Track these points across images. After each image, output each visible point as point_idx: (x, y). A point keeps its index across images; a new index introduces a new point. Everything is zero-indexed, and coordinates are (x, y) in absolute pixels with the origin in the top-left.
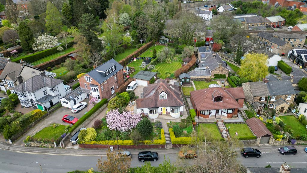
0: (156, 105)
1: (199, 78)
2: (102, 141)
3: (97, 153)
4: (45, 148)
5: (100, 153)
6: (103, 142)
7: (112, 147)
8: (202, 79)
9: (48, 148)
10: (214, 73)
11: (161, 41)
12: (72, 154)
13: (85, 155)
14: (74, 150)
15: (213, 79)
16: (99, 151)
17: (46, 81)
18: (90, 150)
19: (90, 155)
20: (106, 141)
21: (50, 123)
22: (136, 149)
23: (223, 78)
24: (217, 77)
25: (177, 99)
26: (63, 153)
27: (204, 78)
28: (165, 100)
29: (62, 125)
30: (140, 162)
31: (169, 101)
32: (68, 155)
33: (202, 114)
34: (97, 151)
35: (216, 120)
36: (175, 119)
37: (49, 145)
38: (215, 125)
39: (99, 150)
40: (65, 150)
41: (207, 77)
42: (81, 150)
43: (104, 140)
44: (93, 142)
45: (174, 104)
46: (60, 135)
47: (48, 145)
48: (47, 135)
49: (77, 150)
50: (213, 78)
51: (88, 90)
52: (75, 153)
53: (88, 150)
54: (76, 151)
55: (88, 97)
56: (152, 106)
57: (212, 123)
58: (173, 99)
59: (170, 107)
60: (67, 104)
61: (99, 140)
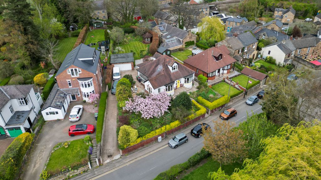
0: (171, 79)
1: (173, 49)
2: (148, 134)
3: (146, 151)
4: (75, 177)
5: (150, 150)
6: (150, 134)
7: (160, 137)
8: (176, 49)
9: (80, 175)
10: (185, 41)
11: (95, 25)
12: (119, 167)
13: (137, 160)
14: (118, 161)
15: (185, 48)
16: (147, 148)
17: (6, 92)
18: (136, 152)
19: (142, 157)
20: (152, 132)
21: (51, 145)
22: (181, 130)
23: (193, 45)
24: (188, 45)
25: (187, 67)
26: (106, 170)
27: (177, 48)
28: (177, 72)
29: (74, 141)
30: (198, 139)
31: (180, 71)
32: (116, 169)
33: (209, 77)
34: (144, 149)
35: (222, 79)
36: (190, 89)
37: (81, 170)
38: (225, 83)
39: (145, 147)
40: (106, 166)
41: (179, 47)
42: (125, 157)
43: (150, 133)
44: (139, 140)
45: (187, 74)
46: (86, 152)
47: (79, 170)
48: (67, 159)
49: (121, 159)
50: (185, 46)
51: (75, 88)
52: (122, 164)
53: (134, 152)
54: (121, 161)
55: (73, 99)
56: (168, 82)
57: (220, 82)
58: (184, 69)
59: (184, 78)
60: (56, 115)
61: (145, 134)
